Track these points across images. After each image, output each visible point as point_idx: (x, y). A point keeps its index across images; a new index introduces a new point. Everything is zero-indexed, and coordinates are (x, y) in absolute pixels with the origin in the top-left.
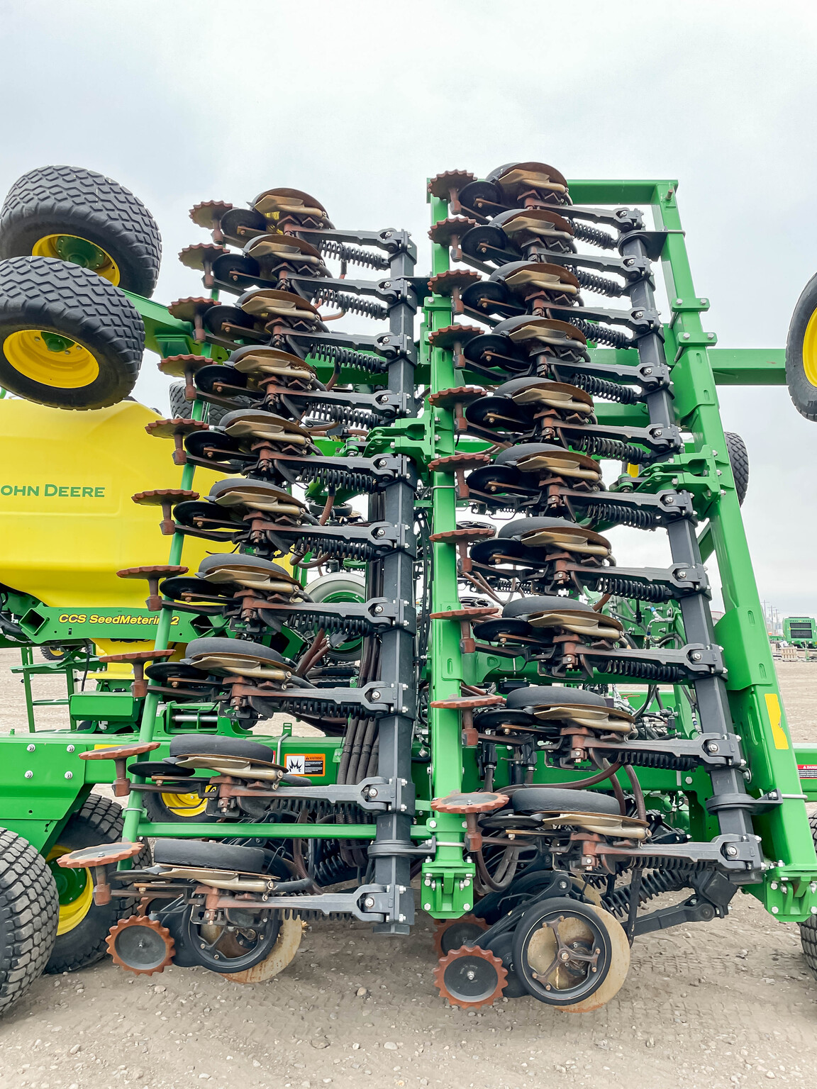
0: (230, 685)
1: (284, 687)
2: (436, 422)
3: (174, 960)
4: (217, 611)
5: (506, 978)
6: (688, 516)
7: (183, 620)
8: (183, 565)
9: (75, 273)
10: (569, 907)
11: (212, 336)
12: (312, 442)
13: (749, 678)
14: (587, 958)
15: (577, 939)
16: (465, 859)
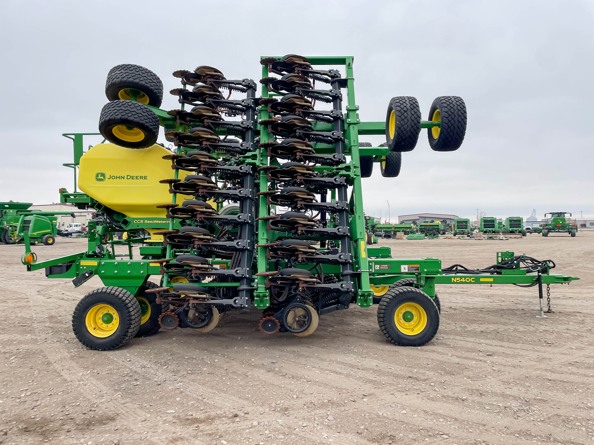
0: (194, 241)
1: (210, 241)
2: (261, 153)
3: (180, 326)
4: (188, 218)
5: (280, 326)
6: (344, 185)
7: (177, 221)
8: (177, 203)
9: (136, 105)
10: (299, 305)
11: (183, 122)
12: (218, 161)
13: (357, 237)
14: (305, 320)
15: (302, 315)
16: (266, 290)
